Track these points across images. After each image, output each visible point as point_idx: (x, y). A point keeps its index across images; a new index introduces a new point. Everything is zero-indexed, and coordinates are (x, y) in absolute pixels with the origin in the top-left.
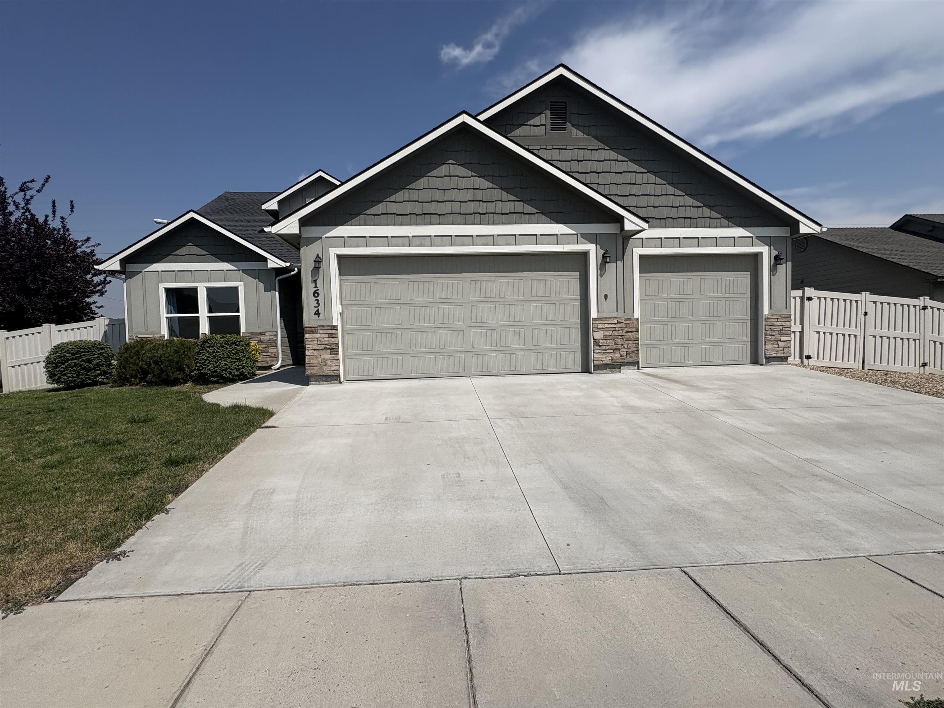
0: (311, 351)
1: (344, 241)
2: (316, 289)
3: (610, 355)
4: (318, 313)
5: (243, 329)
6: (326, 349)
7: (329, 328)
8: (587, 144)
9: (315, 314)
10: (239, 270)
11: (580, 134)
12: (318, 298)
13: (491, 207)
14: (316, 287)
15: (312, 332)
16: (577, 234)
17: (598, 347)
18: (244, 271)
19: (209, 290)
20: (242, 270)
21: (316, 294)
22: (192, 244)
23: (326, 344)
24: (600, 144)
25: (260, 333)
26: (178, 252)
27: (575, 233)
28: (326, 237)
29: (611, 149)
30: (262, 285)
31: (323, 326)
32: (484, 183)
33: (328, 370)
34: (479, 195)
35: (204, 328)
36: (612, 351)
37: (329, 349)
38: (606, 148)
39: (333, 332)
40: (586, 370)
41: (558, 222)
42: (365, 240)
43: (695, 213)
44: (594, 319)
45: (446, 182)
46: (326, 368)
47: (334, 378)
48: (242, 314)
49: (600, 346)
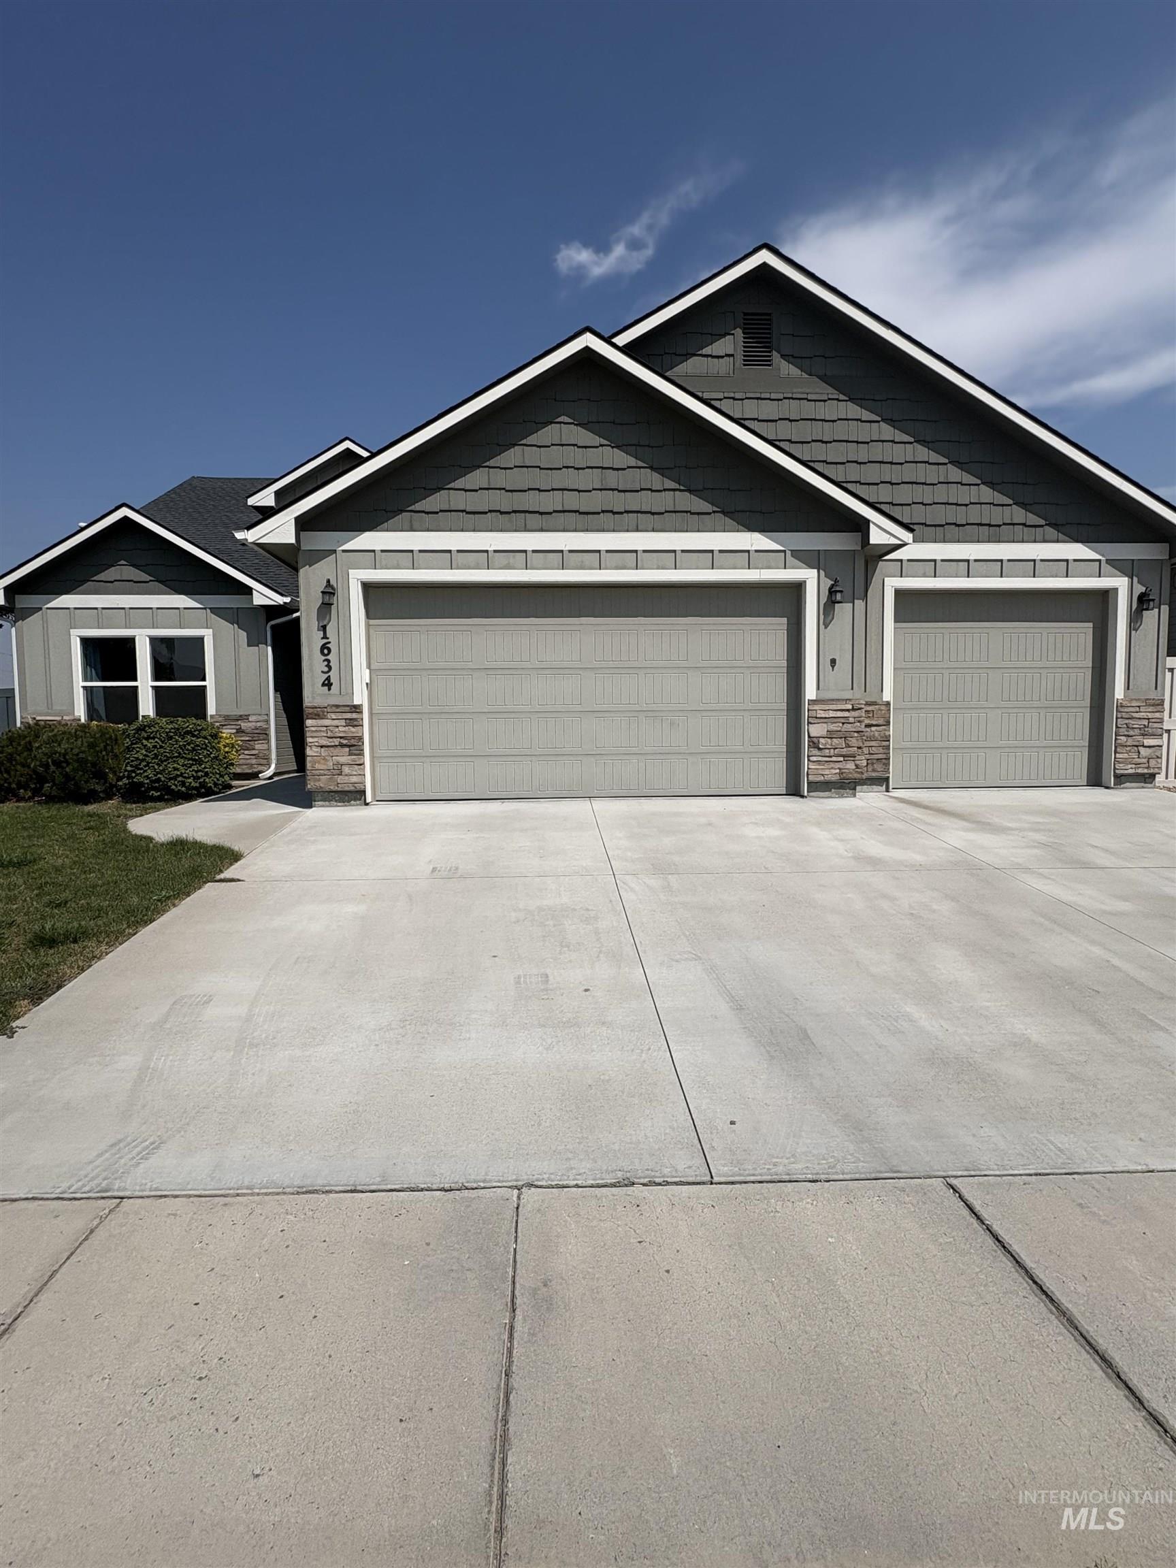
0: (315, 749)
1: (374, 558)
2: (325, 641)
3: (838, 765)
4: (328, 684)
5: (211, 709)
6: (342, 745)
7: (347, 709)
8: (808, 391)
9: (323, 685)
10: (205, 609)
11: (794, 371)
12: (328, 657)
13: (633, 502)
14: (325, 637)
15: (317, 716)
17: (815, 752)
18: (213, 610)
19: (153, 640)
20: (210, 608)
21: (325, 649)
22: (125, 563)
23: (341, 738)
25: (241, 716)
26: (102, 576)
27: (783, 549)
28: (344, 551)
30: (243, 635)
31: (337, 706)
33: (346, 781)
35: (147, 706)
36: (842, 759)
37: (349, 746)
39: (354, 716)
40: (794, 790)
41: (751, 528)
43: (997, 515)
44: (811, 702)
46: (340, 779)
47: (356, 796)
48: (209, 683)
49: (820, 749)
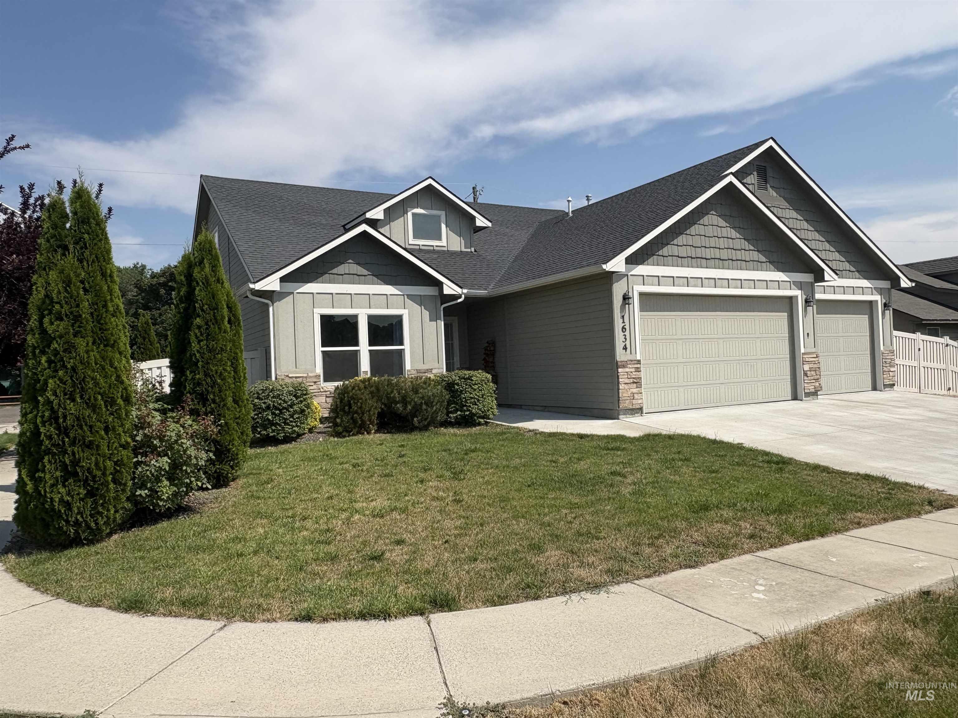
0: (623, 385)
1: (644, 279)
2: (624, 324)
3: (813, 384)
4: (625, 348)
5: (408, 366)
6: (634, 383)
7: (636, 362)
8: (779, 204)
9: (624, 349)
10: (404, 295)
11: (775, 194)
12: (625, 333)
13: (739, 255)
14: (624, 322)
15: (624, 367)
16: (790, 282)
17: (806, 378)
18: (410, 297)
19: (371, 318)
20: (407, 295)
21: (624, 329)
22: (352, 262)
23: (633, 378)
24: (787, 204)
25: (427, 370)
26: (335, 271)
27: (789, 280)
28: (631, 275)
29: (794, 209)
30: (426, 314)
31: (631, 361)
32: (734, 233)
33: (636, 403)
34: (731, 243)
35: (365, 365)
36: (814, 381)
37: (636, 383)
38: (791, 208)
39: (638, 366)
40: (795, 397)
41: (779, 270)
42: (659, 280)
44: (804, 354)
45: (710, 231)
46: (634, 402)
47: (640, 411)
48: (407, 346)
49: (807, 377)
